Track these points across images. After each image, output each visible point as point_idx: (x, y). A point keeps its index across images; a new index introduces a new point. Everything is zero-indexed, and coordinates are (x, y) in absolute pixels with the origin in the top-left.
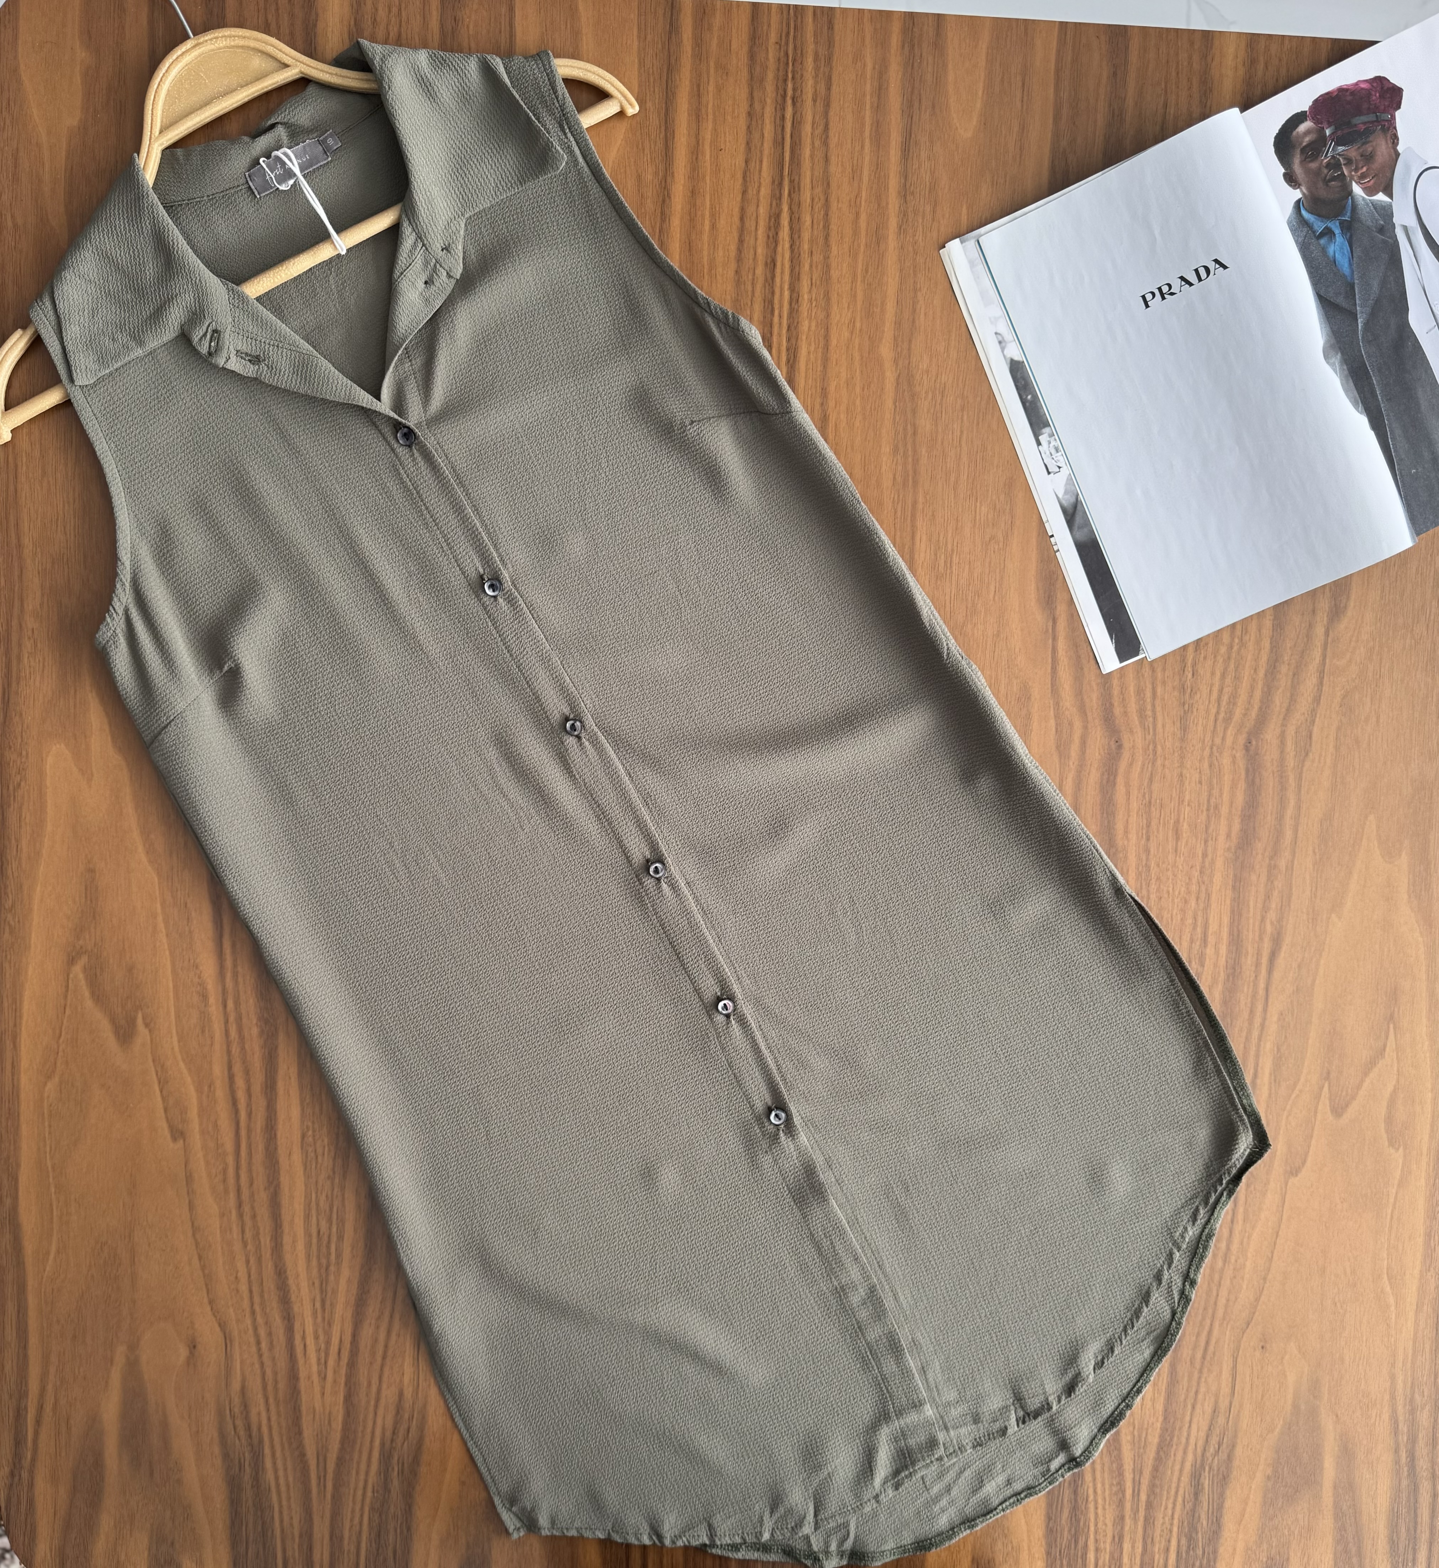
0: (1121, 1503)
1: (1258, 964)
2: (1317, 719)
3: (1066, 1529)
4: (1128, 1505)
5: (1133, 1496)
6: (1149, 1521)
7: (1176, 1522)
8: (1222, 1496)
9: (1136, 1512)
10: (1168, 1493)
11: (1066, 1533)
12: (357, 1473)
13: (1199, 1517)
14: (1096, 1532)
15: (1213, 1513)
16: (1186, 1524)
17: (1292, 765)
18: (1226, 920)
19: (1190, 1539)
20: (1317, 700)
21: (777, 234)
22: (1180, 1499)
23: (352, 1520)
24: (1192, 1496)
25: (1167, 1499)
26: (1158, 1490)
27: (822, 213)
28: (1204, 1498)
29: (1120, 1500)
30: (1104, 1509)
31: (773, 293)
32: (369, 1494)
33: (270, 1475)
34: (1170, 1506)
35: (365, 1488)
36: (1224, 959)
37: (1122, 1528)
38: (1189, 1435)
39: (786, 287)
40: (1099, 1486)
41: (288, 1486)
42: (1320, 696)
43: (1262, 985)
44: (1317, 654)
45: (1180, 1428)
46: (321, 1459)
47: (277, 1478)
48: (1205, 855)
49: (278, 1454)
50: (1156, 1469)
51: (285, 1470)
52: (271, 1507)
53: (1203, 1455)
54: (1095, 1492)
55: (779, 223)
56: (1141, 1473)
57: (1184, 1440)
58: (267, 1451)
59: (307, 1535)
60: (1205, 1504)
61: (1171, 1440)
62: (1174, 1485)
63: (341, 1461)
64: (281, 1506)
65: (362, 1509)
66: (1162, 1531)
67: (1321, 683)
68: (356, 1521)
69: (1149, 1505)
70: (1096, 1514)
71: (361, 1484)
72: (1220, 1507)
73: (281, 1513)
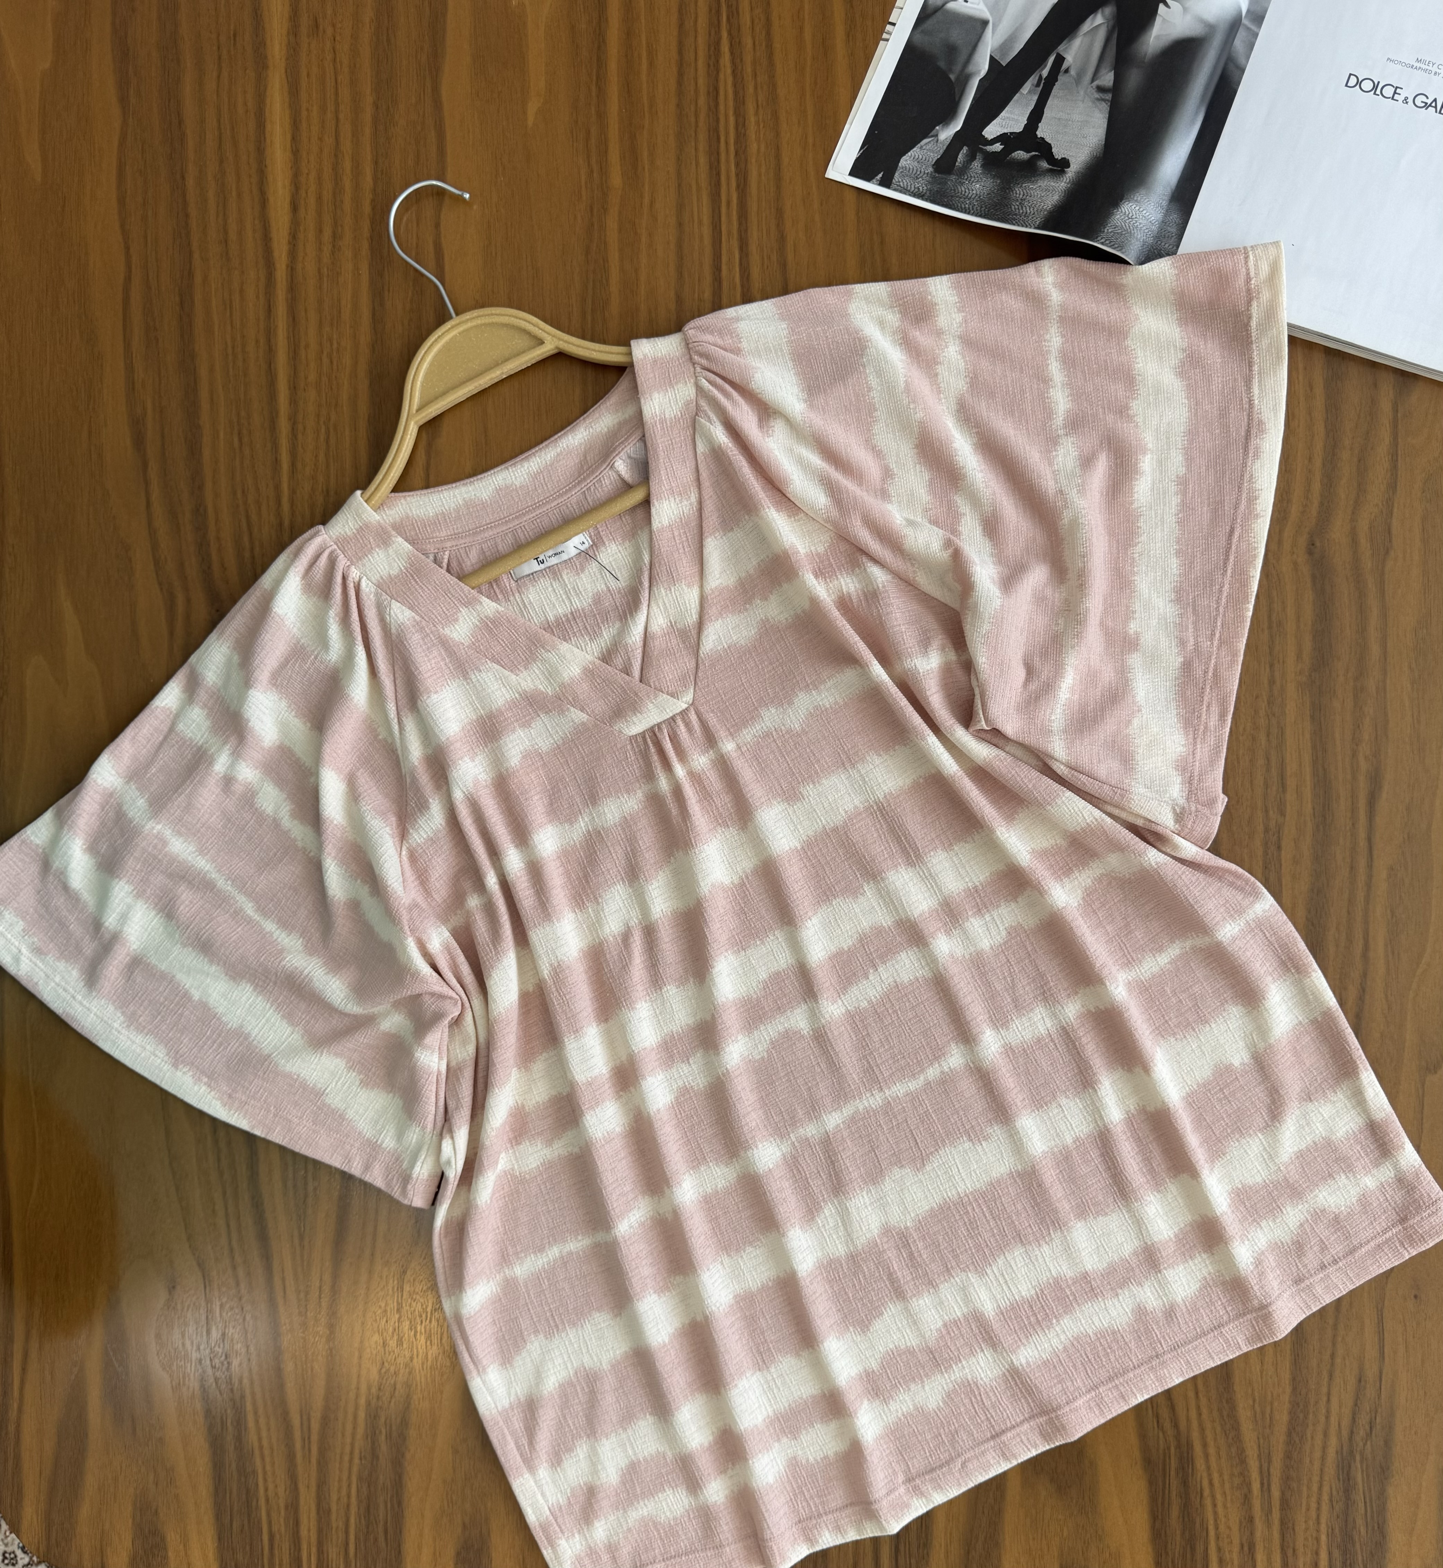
0: (1247, 1499)
1: (1354, 810)
2: (1395, 510)
3: (1178, 1532)
4: (1257, 1504)
5: (1262, 1491)
6: (1286, 1527)
7: (1323, 1527)
8: (1382, 1494)
9: (1268, 1513)
10: (1309, 1488)
11: (1178, 1538)
12: (343, 1436)
13: (1354, 1521)
14: (1217, 1538)
15: (1372, 1517)
16: (1337, 1531)
17: (1369, 565)
18: (1307, 758)
19: (1345, 1552)
20: (1393, 486)
21: (718, 61)
22: (1325, 1497)
23: (339, 1491)
24: (1341, 1493)
25: (1308, 1497)
26: (1294, 1485)
27: (764, 33)
28: (1359, 1497)
29: (1246, 1496)
30: (1225, 1507)
31: (718, 121)
32: (356, 1461)
33: (252, 1437)
34: (1313, 1505)
35: (352, 1453)
36: (1310, 806)
37: (1252, 1533)
38: (1328, 1412)
39: (731, 113)
40: (1216, 1476)
41: (272, 1449)
42: (1396, 483)
43: (1362, 834)
44: (1385, 434)
45: (1317, 1402)
46: (305, 1417)
47: (260, 1439)
48: (1272, 682)
49: (261, 1411)
50: (1288, 1456)
51: (269, 1430)
52: (254, 1472)
53: (1350, 1439)
54: (1211, 1484)
55: (719, 51)
56: (1270, 1462)
57: (1322, 1419)
58: (249, 1407)
59: (293, 1507)
60: (1361, 1505)
61: (1306, 1417)
62: (1316, 1479)
63: (325, 1421)
64: (265, 1473)
65: (349, 1477)
66: (1306, 1539)
67: (1394, 467)
68: (344, 1492)
69: (1285, 1504)
70: (1215, 1513)
71: (348, 1449)
72: (1382, 1510)
73: (265, 1480)
